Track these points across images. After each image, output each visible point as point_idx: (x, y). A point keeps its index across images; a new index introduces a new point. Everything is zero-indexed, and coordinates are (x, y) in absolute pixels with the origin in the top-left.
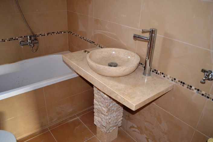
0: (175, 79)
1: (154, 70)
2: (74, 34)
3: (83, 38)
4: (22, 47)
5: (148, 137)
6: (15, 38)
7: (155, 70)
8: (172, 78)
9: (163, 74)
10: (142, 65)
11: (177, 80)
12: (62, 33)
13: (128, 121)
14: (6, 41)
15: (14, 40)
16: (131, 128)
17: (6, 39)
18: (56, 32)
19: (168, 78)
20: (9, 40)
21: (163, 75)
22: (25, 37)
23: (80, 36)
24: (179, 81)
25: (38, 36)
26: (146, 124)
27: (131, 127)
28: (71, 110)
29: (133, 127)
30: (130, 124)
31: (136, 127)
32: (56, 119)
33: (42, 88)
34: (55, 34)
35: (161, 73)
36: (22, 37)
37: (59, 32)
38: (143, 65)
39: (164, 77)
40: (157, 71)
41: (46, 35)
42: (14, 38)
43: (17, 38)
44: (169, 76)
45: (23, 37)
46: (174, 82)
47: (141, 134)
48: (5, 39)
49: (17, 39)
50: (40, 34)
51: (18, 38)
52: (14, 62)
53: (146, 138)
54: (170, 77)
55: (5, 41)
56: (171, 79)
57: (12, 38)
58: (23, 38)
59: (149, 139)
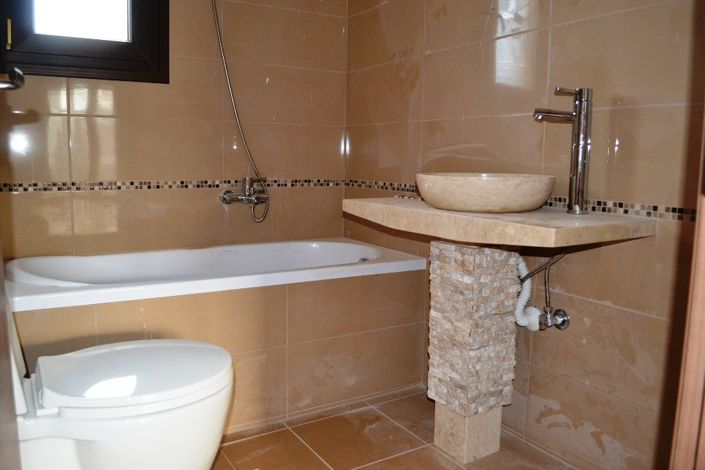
0: (655, 208)
1: (596, 205)
2: (363, 182)
3: (389, 187)
4: (226, 207)
5: (599, 430)
6: (214, 182)
7: (599, 203)
8: (649, 207)
9: (621, 205)
10: (562, 203)
11: (661, 209)
12: (331, 184)
13: (533, 397)
14: (190, 186)
15: (210, 186)
16: (543, 420)
17: (191, 183)
18: (316, 181)
19: (637, 213)
20: (198, 186)
21: (622, 210)
22: (236, 182)
23: (381, 184)
24: (667, 210)
25: (269, 185)
26: (587, 383)
27: (543, 415)
28: (352, 381)
29: (549, 412)
30: (539, 402)
31: (556, 406)
32: (307, 401)
33: (284, 286)
34: (312, 184)
35: (615, 205)
36: (229, 182)
37: (322, 181)
38: (565, 200)
39: (626, 212)
40: (605, 204)
41: (289, 185)
42: (209, 183)
43: (217, 183)
44: (638, 207)
45: (233, 182)
46: (655, 215)
47: (576, 427)
48: (189, 180)
49: (218, 186)
50: (275, 182)
51: (221, 182)
52: (201, 246)
53: (592, 434)
54: (643, 207)
55: (187, 186)
56: (644, 212)
57: (206, 182)
58: (233, 186)
59: (602, 433)
